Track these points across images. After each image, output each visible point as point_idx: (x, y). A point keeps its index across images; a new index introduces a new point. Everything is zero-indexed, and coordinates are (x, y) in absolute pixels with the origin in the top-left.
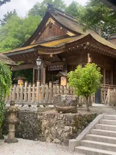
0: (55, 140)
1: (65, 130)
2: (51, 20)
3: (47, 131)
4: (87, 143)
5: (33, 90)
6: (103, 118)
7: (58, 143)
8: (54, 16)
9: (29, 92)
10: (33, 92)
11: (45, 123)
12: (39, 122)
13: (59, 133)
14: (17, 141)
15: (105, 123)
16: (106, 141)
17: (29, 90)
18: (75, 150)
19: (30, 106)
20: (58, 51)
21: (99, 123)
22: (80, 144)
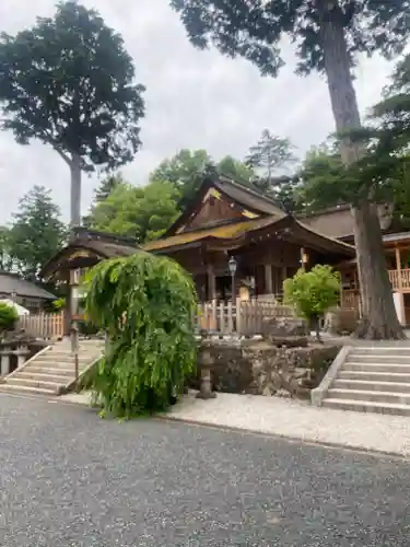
0: (279, 392)
1: (297, 375)
2: (213, 192)
3: (262, 378)
4: (340, 393)
5: (230, 312)
6: (350, 353)
7: (286, 396)
8: (220, 186)
9: (222, 315)
10: (229, 315)
11: (257, 364)
12: (247, 364)
13: (287, 380)
14: (214, 397)
15: (358, 360)
16: (372, 388)
17: (222, 312)
18: (323, 405)
19: (221, 338)
20: (235, 244)
21: (347, 360)
22: (327, 395)
